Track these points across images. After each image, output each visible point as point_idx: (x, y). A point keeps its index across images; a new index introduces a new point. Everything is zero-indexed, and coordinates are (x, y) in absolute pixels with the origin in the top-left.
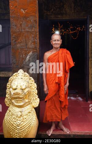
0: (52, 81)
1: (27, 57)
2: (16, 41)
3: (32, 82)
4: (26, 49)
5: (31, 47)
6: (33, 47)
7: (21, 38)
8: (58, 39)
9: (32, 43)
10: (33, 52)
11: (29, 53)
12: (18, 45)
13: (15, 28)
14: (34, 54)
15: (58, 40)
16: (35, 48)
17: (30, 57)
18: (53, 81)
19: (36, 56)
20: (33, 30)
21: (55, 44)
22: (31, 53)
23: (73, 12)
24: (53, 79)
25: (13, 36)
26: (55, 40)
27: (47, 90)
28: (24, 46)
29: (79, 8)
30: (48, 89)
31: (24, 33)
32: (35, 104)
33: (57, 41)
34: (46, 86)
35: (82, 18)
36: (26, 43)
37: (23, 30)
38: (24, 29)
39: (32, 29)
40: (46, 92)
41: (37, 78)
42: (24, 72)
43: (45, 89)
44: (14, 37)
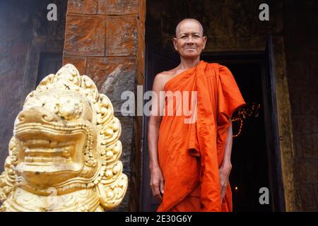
0: (177, 147)
1: (106, 83)
2: (77, 38)
3: (104, 110)
4: (105, 59)
5: (118, 53)
6: (127, 55)
7: (92, 31)
8: (194, 31)
9: (122, 44)
10: (123, 69)
11: (111, 70)
12: (82, 49)
13: (79, 5)
14: (125, 74)
15: (194, 35)
16: (131, 57)
17: (114, 83)
18: (181, 147)
19: (133, 78)
20: (127, 12)
21: (186, 46)
22: (117, 71)
23: (231, 36)
24: (180, 142)
25: (72, 27)
26: (187, 35)
27: (160, 181)
28: (100, 52)
29: (245, 29)
30: (163, 181)
31: (103, 17)
32: (111, 194)
33: (190, 37)
34: (156, 170)
35: (253, 50)
36: (105, 44)
37: (99, 10)
38: (103, 9)
39: (125, 8)
40: (157, 189)
41: (130, 144)
42: (81, 74)
43: (155, 181)
44: (73, 29)
